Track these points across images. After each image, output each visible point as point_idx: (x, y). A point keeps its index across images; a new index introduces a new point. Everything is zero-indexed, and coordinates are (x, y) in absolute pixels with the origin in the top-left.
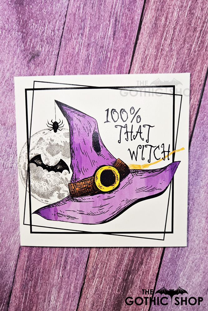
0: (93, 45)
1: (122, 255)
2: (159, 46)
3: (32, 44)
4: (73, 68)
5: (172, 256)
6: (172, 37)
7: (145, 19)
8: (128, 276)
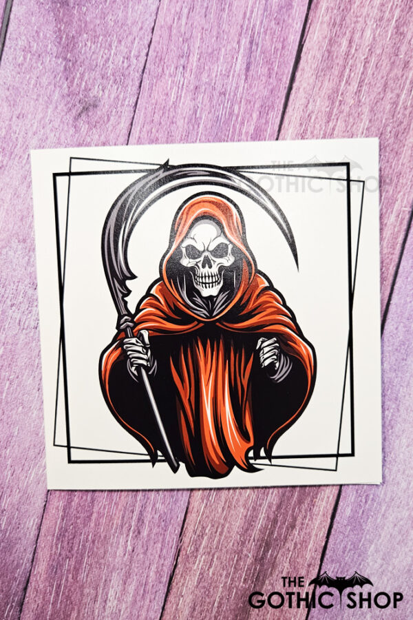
0: (206, 89)
1: (254, 509)
2: (336, 95)
3: (84, 84)
4: (164, 132)
5: (355, 511)
6: (361, 78)
7: (309, 42)
8: (266, 551)
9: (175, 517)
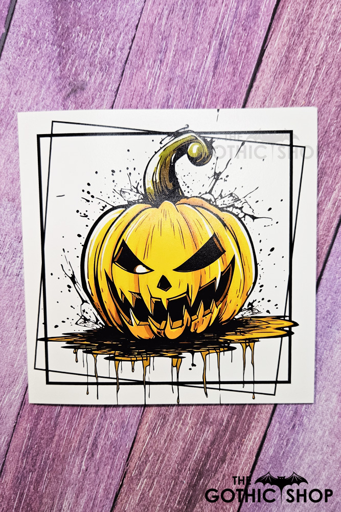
0: (178, 81)
1: (191, 443)
2: (290, 95)
3: (74, 69)
5: (276, 452)
6: (312, 82)
7: (271, 48)
8: (199, 480)
9: (124, 445)
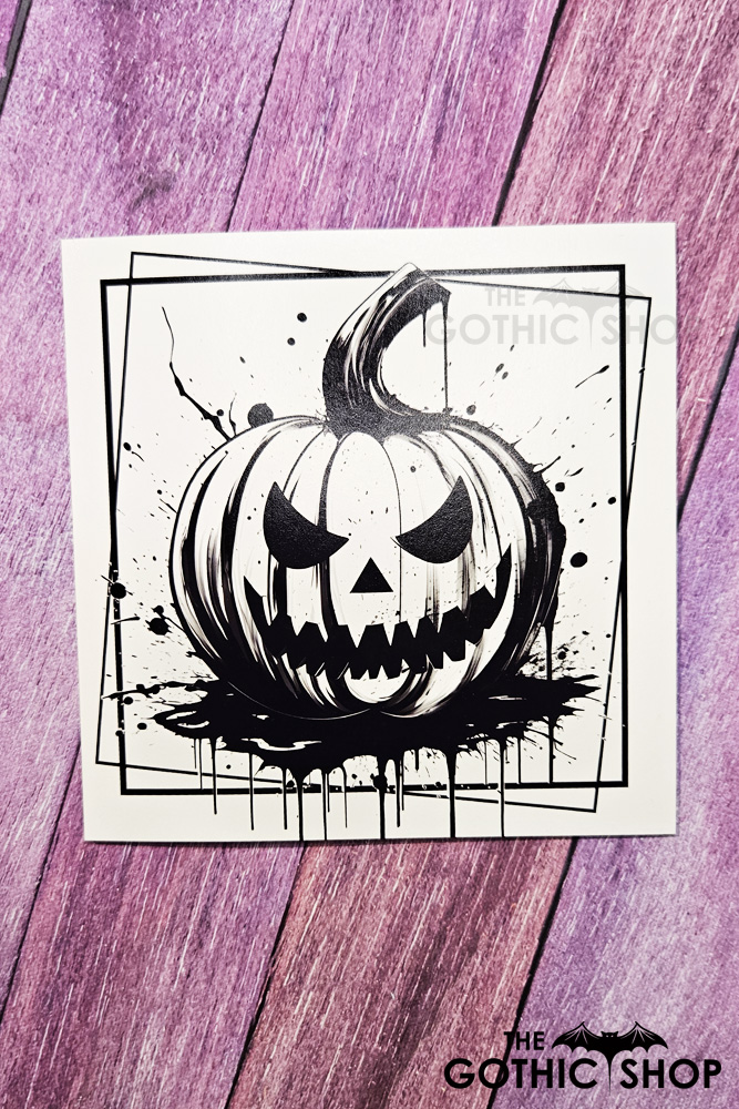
0: (362, 168)
1: (405, 914)
2: (591, 192)
3: (148, 148)
5: (582, 929)
6: (636, 165)
7: (549, 96)
8: (422, 990)
9: (265, 921)
